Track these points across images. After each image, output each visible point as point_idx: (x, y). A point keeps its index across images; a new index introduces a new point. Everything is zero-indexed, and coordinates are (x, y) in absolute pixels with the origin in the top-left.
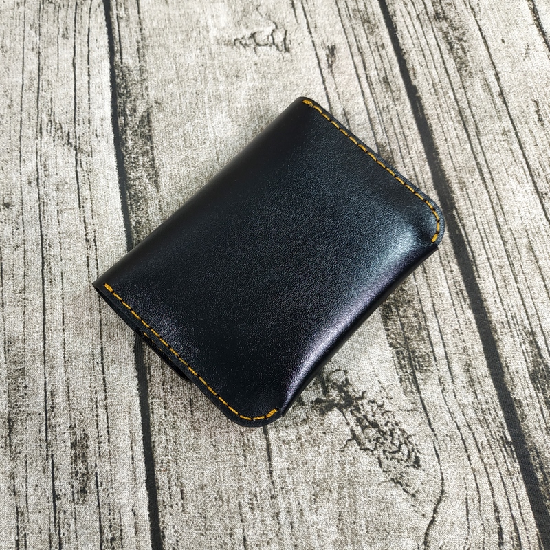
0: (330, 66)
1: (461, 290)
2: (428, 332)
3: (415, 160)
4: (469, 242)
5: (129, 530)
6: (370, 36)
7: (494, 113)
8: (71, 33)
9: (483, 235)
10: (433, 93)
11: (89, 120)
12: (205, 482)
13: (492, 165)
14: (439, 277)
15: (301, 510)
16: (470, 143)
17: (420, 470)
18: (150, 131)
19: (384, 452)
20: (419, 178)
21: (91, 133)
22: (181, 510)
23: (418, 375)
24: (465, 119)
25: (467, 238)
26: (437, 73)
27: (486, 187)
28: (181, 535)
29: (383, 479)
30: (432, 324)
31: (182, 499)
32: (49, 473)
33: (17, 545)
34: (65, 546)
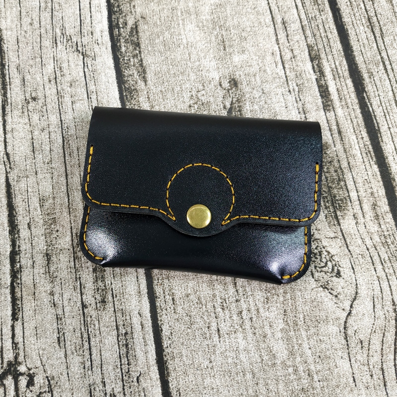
1: (369, 151)
2: (345, 182)
3: (336, 56)
4: (375, 116)
5: (137, 327)
9: (385, 111)
10: (349, 5)
11: (92, 32)
12: (189, 292)
13: (392, 59)
14: (353, 143)
15: (258, 309)
16: (376, 42)
17: (341, 279)
18: (138, 39)
19: (315, 267)
20: (339, 70)
21: (94, 42)
22: (173, 312)
23: (338, 213)
24: (372, 25)
25: (374, 113)
27: (388, 75)
28: (173, 329)
29: (315, 286)
30: (348, 176)
31: (174, 304)
32: (79, 290)
33: (59, 341)
34: (92, 340)
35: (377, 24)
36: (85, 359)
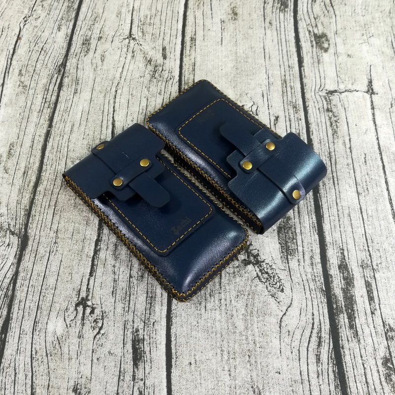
0: (275, 125)
1: (315, 227)
2: (297, 241)
4: (322, 208)
5: (159, 295)
6: (295, 114)
7: (345, 156)
8: (163, 93)
9: (329, 206)
10: (319, 143)
13: (339, 177)
14: (306, 220)
15: (231, 300)
17: (283, 294)
19: (270, 284)
23: (289, 257)
24: (331, 157)
26: (323, 135)
27: (335, 187)
29: (267, 294)
30: (299, 238)
32: (129, 268)
33: (113, 293)
34: (132, 296)
35: (334, 157)
36: (126, 306)
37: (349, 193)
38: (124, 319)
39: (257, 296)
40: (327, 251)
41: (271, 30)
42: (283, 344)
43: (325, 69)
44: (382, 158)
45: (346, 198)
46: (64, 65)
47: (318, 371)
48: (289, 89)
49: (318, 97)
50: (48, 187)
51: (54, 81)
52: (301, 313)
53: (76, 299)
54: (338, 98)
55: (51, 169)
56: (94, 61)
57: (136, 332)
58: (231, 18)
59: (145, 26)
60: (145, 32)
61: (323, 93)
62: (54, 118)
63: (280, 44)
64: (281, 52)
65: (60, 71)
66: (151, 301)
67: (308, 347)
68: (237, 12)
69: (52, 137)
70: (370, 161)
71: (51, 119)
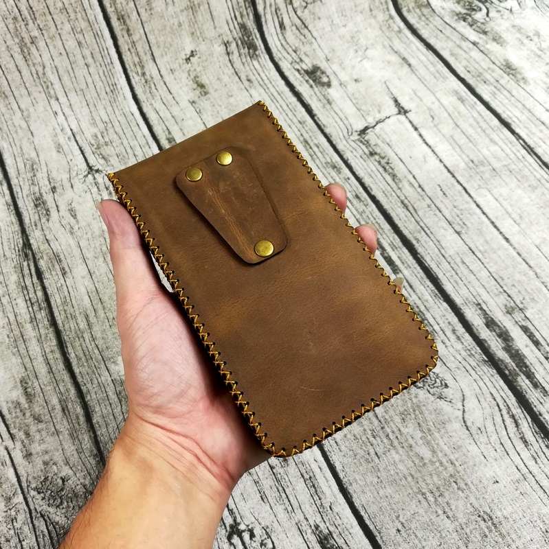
37: (449, 238)
38: (294, 523)
39: (424, 408)
40: (465, 314)
41: (255, 88)
42: (482, 447)
43: (341, 108)
44: (458, 181)
45: (449, 245)
46: (27, 244)
47: (532, 456)
48: (315, 149)
49: (352, 143)
50: (105, 411)
51: (26, 271)
52: (479, 401)
53: (224, 531)
54: (374, 135)
55: (94, 386)
56: (64, 222)
57: (317, 529)
58: (200, 95)
59: (102, 149)
60: (106, 156)
61: (355, 137)
62: (57, 319)
63: (275, 101)
64: (281, 109)
65: (26, 255)
66: (312, 482)
67: (508, 434)
68: (203, 82)
69: (69, 345)
70: (449, 190)
71: (54, 323)
